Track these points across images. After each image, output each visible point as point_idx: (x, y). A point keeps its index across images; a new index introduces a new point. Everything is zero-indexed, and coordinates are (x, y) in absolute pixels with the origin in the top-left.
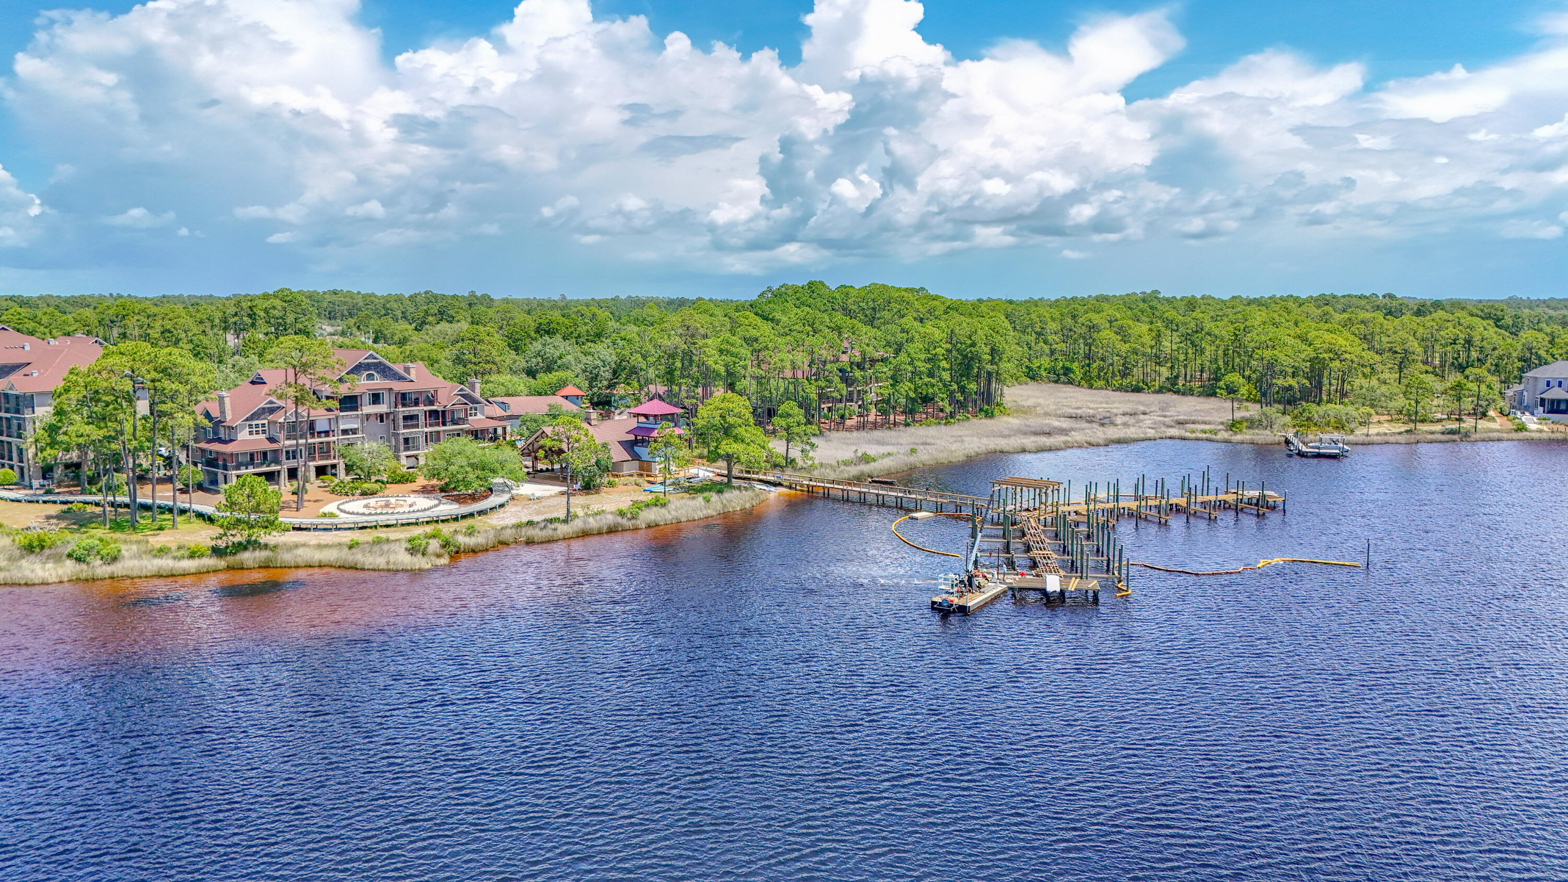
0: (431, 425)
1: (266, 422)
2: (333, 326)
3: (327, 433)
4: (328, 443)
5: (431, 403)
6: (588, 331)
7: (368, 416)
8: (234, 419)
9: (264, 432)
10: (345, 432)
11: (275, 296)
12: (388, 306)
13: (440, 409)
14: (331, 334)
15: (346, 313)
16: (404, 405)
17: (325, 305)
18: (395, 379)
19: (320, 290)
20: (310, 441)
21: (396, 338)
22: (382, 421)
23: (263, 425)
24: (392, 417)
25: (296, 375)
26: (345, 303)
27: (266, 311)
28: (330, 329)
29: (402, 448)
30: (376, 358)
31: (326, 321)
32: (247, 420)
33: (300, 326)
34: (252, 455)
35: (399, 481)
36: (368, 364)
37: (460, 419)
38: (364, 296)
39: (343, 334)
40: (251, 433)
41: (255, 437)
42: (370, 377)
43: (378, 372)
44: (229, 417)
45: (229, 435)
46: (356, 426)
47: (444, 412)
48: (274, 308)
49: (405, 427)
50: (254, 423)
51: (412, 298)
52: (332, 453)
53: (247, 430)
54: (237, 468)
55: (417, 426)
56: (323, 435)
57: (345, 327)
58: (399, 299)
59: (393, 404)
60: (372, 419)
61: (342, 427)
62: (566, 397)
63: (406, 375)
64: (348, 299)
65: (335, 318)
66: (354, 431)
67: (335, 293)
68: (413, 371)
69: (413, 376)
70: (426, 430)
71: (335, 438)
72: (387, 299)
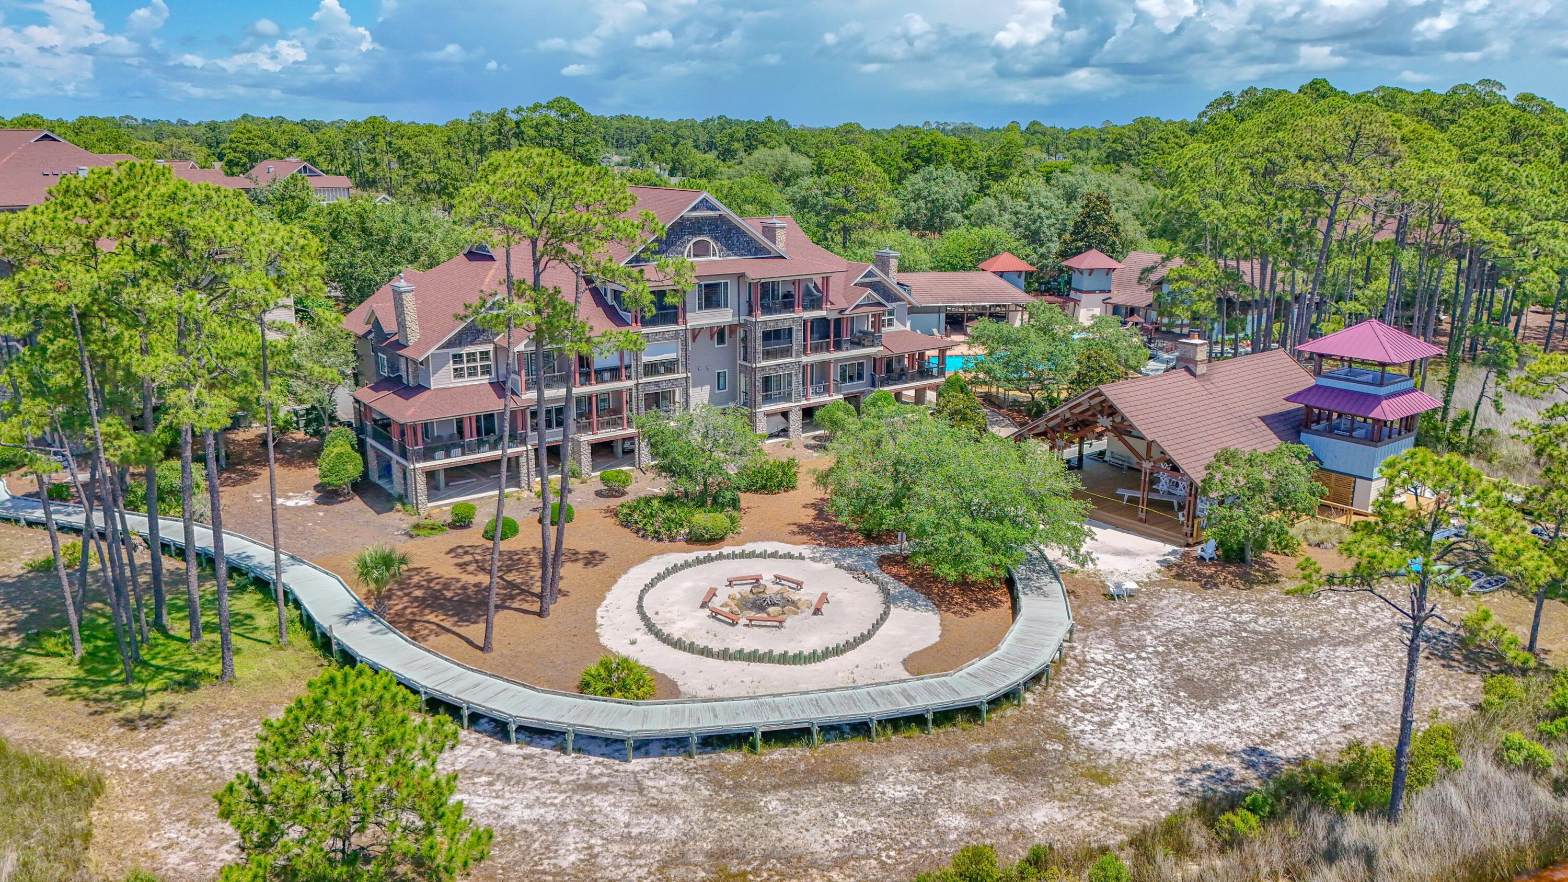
0: (815, 349)
1: (489, 348)
2: (621, 155)
3: (615, 373)
4: (618, 393)
5: (816, 303)
6: (990, 158)
7: (695, 333)
8: (424, 343)
9: (486, 370)
10: (651, 369)
11: (549, 107)
12: (679, 133)
13: (833, 316)
14: (619, 165)
15: (634, 140)
16: (767, 310)
17: (612, 131)
18: (749, 252)
19: (607, 115)
20: (577, 391)
21: (697, 170)
22: (721, 340)
23: (484, 356)
24: (741, 333)
25: (536, 263)
26: (633, 130)
27: (537, 128)
28: (616, 159)
29: (759, 398)
30: (713, 208)
31: (613, 150)
32: (449, 345)
33: (580, 150)
34: (460, 422)
35: (764, 487)
36: (697, 219)
37: (866, 333)
38: (652, 122)
39: (633, 164)
40: (458, 373)
41: (467, 381)
42: (701, 250)
43: (716, 239)
44: (414, 335)
45: (416, 377)
46: (673, 356)
47: (838, 322)
48: (547, 124)
49: (767, 355)
50: (465, 350)
51: (704, 125)
52: (625, 414)
53: (451, 365)
54: (428, 454)
55: (787, 352)
56: (607, 375)
57: (636, 155)
58: (691, 125)
59: (744, 307)
60: (703, 338)
61: (646, 359)
62: (1001, 274)
63: (765, 241)
64: (636, 125)
65: (622, 147)
66: (670, 367)
67: (622, 118)
68: (780, 235)
69: (780, 247)
70: (804, 359)
71: (630, 383)
72: (679, 125)
